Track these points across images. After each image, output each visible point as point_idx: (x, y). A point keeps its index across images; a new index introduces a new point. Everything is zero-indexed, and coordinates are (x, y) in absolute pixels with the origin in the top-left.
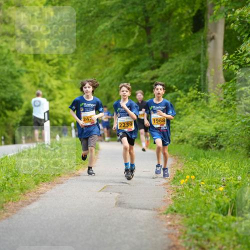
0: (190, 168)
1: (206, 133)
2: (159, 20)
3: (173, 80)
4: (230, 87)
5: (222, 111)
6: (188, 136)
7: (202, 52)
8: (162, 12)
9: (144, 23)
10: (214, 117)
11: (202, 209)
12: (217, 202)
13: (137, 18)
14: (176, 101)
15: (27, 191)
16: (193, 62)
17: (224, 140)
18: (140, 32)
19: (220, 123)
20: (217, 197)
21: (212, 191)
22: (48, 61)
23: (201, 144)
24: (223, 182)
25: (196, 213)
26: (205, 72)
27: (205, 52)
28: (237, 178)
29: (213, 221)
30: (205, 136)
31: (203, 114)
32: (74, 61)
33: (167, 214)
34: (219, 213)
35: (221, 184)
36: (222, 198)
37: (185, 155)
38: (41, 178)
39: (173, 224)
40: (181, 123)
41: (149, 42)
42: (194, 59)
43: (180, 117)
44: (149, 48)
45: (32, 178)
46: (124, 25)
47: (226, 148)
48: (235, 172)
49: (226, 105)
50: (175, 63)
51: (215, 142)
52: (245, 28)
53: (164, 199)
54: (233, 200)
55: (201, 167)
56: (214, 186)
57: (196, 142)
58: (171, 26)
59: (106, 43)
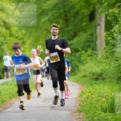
0: (88, 89)
1: (97, 72)
2: (72, 16)
3: (80, 46)
4: (108, 48)
5: (104, 61)
6: (88, 74)
7: (94, 31)
8: (74, 12)
9: (65, 18)
10: (100, 64)
11: (94, 110)
12: (101, 106)
13: (61, 15)
14: (81, 56)
15: (5, 103)
16: (90, 37)
17: (106, 76)
18: (63, 22)
19: (103, 67)
20: (101, 104)
21: (99, 101)
22: (17, 38)
23: (94, 78)
24: (105, 96)
25: (91, 112)
26: (96, 41)
27: (95, 32)
28: (112, 94)
29: (99, 116)
30: (96, 73)
31: (95, 63)
32: (30, 37)
33: (76, 112)
34: (103, 112)
35: (104, 97)
36: (104, 104)
37: (86, 83)
38: (13, 96)
39: (79, 117)
40: (84, 67)
41: (68, 27)
42: (90, 35)
43: (83, 65)
44: (67, 30)
45: (8, 96)
46: (55, 19)
47: (107, 79)
48: (111, 91)
49: (106, 58)
50: (80, 37)
51: (101, 77)
52: (115, 19)
53: (75, 105)
54: (109, 105)
55: (94, 89)
56: (100, 98)
57: (92, 77)
58: (78, 19)
59: (46, 28)
